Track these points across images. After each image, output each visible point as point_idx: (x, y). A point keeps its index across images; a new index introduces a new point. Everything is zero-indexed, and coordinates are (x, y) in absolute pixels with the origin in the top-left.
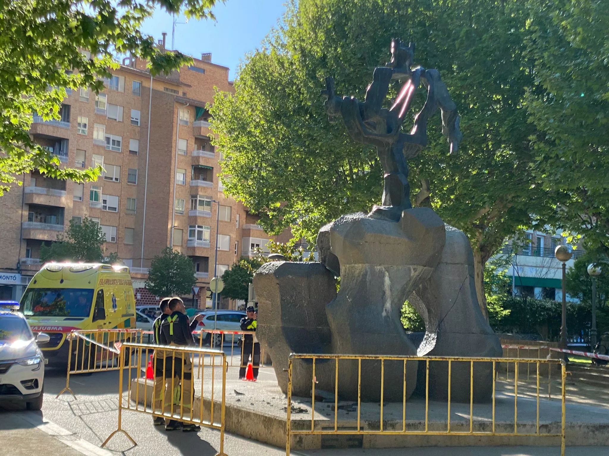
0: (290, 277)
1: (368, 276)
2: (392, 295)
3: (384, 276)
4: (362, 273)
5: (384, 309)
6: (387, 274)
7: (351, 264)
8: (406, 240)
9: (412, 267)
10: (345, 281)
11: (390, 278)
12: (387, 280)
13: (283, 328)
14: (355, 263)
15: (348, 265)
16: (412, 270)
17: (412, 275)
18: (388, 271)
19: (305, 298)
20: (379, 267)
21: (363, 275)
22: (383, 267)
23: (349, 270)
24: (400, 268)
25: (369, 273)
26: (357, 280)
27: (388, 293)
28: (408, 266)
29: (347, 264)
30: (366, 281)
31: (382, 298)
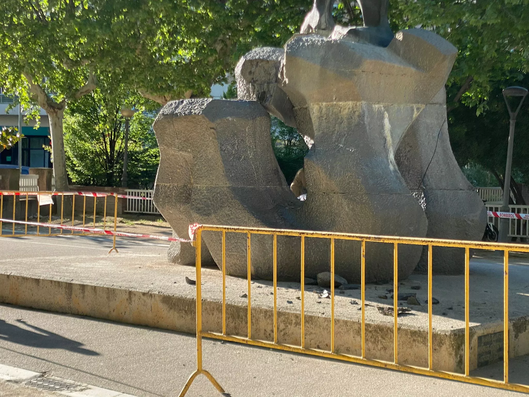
0: (230, 119)
1: (366, 118)
2: (393, 143)
3: (382, 118)
4: (357, 113)
5: (389, 161)
6: (386, 115)
7: (332, 101)
8: (413, 70)
9: (415, 106)
10: (324, 124)
11: (390, 120)
12: (386, 122)
13: (233, 189)
14: (340, 100)
15: (324, 104)
16: (415, 110)
17: (414, 116)
18: (387, 111)
19: (250, 147)
20: (377, 106)
21: (359, 116)
22: (382, 106)
23: (328, 109)
24: (402, 106)
25: (366, 114)
26: (349, 123)
27: (389, 139)
28: (411, 105)
29: (324, 101)
30: (364, 124)
31: (384, 147)
